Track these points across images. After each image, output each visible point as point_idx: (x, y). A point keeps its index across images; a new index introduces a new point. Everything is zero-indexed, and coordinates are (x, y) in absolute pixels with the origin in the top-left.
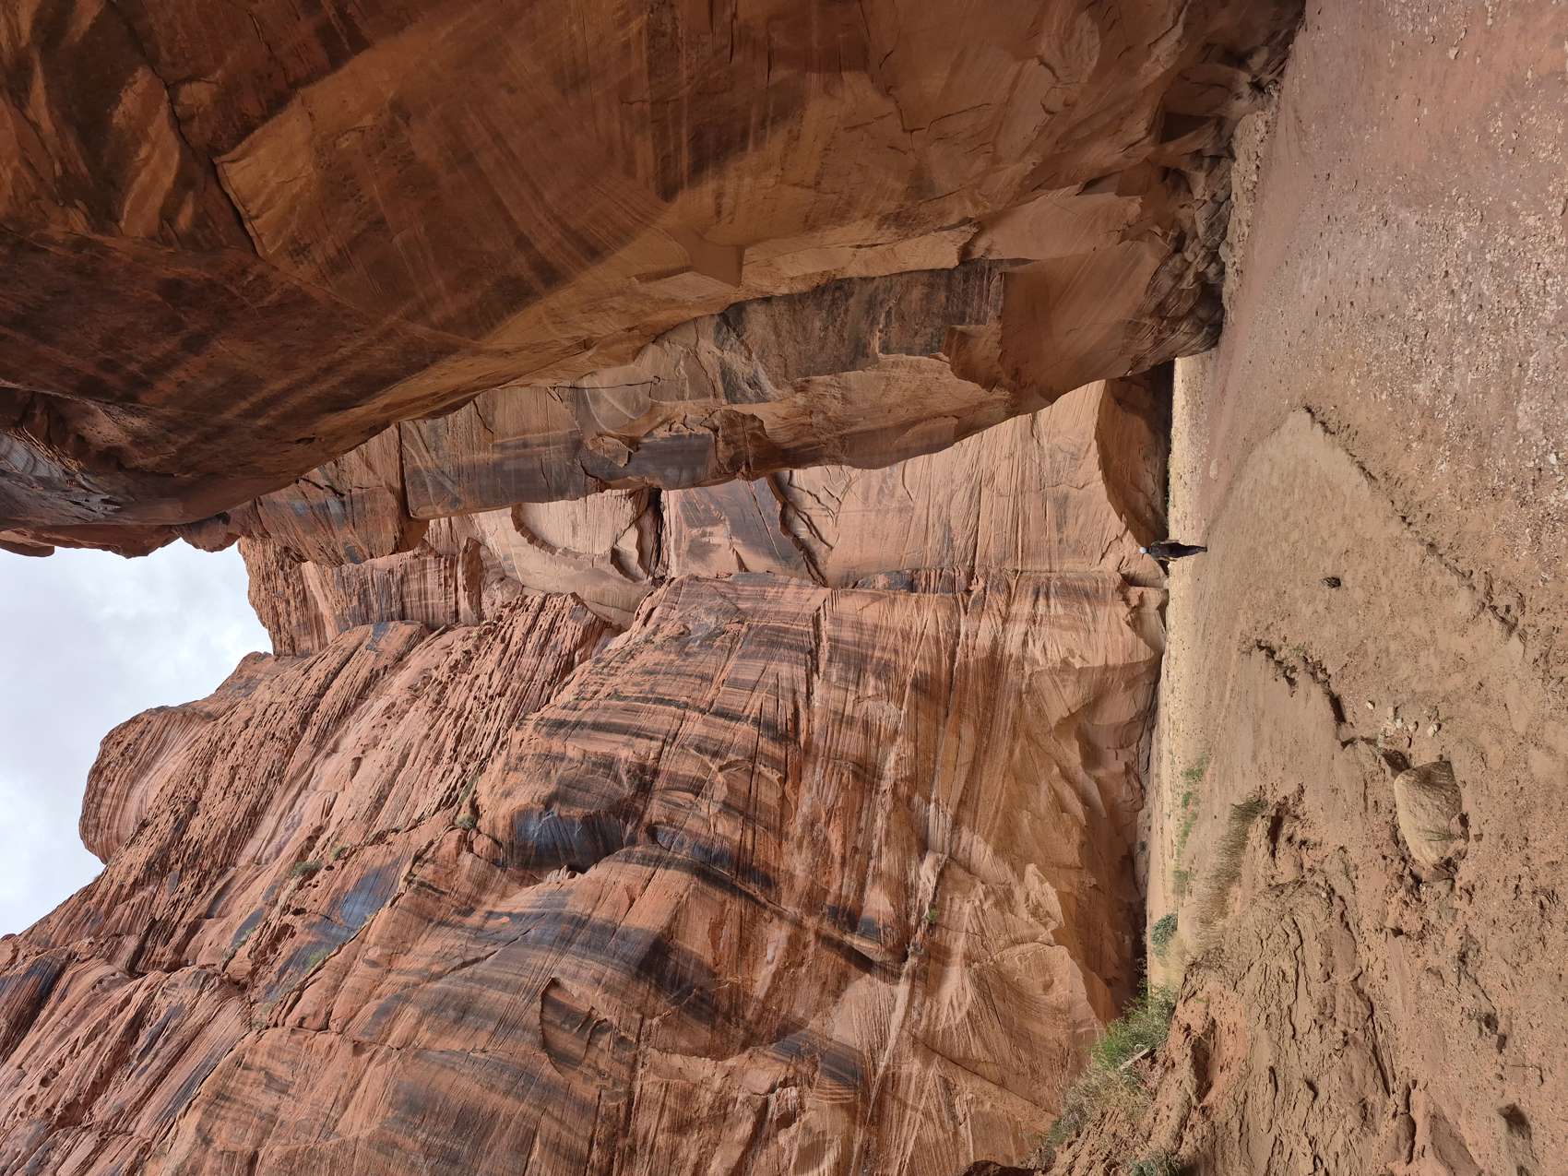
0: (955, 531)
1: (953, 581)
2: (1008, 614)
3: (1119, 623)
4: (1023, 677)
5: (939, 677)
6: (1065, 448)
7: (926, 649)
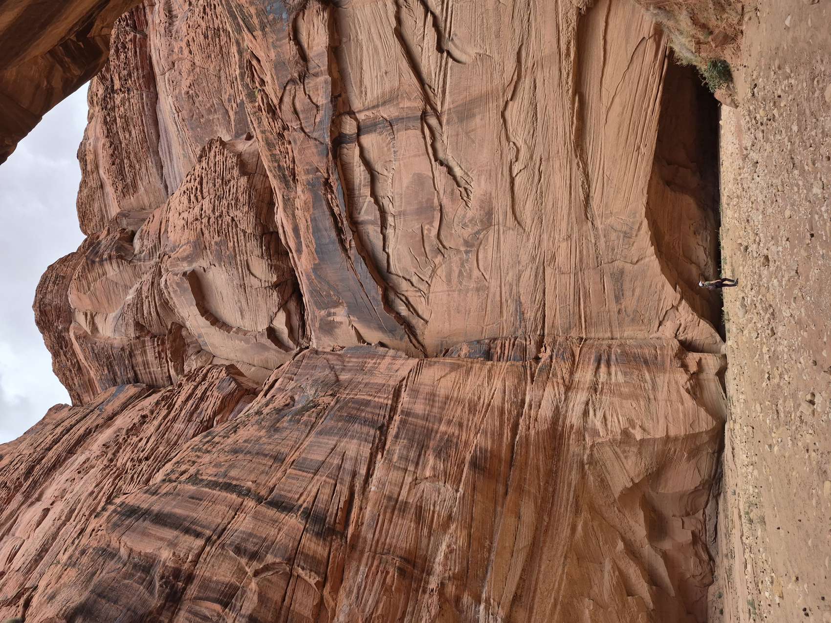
0: (525, 306)
1: (524, 350)
2: (571, 381)
3: (678, 391)
4: (584, 448)
5: (500, 451)
6: (619, 227)
7: (491, 422)
